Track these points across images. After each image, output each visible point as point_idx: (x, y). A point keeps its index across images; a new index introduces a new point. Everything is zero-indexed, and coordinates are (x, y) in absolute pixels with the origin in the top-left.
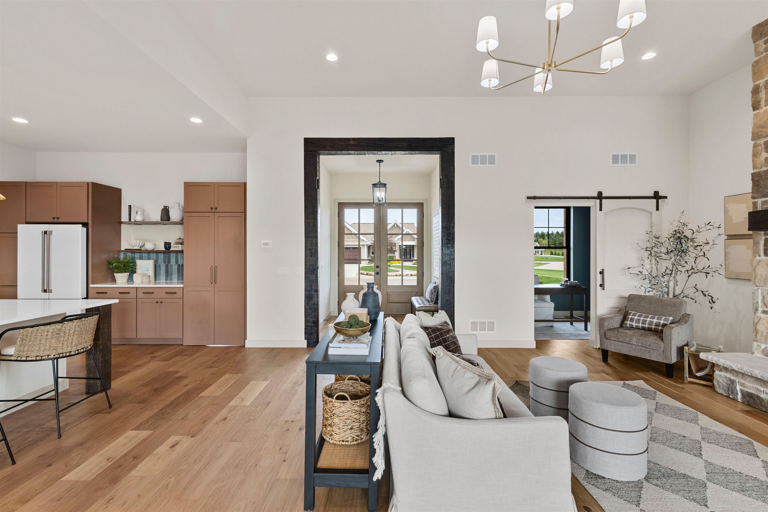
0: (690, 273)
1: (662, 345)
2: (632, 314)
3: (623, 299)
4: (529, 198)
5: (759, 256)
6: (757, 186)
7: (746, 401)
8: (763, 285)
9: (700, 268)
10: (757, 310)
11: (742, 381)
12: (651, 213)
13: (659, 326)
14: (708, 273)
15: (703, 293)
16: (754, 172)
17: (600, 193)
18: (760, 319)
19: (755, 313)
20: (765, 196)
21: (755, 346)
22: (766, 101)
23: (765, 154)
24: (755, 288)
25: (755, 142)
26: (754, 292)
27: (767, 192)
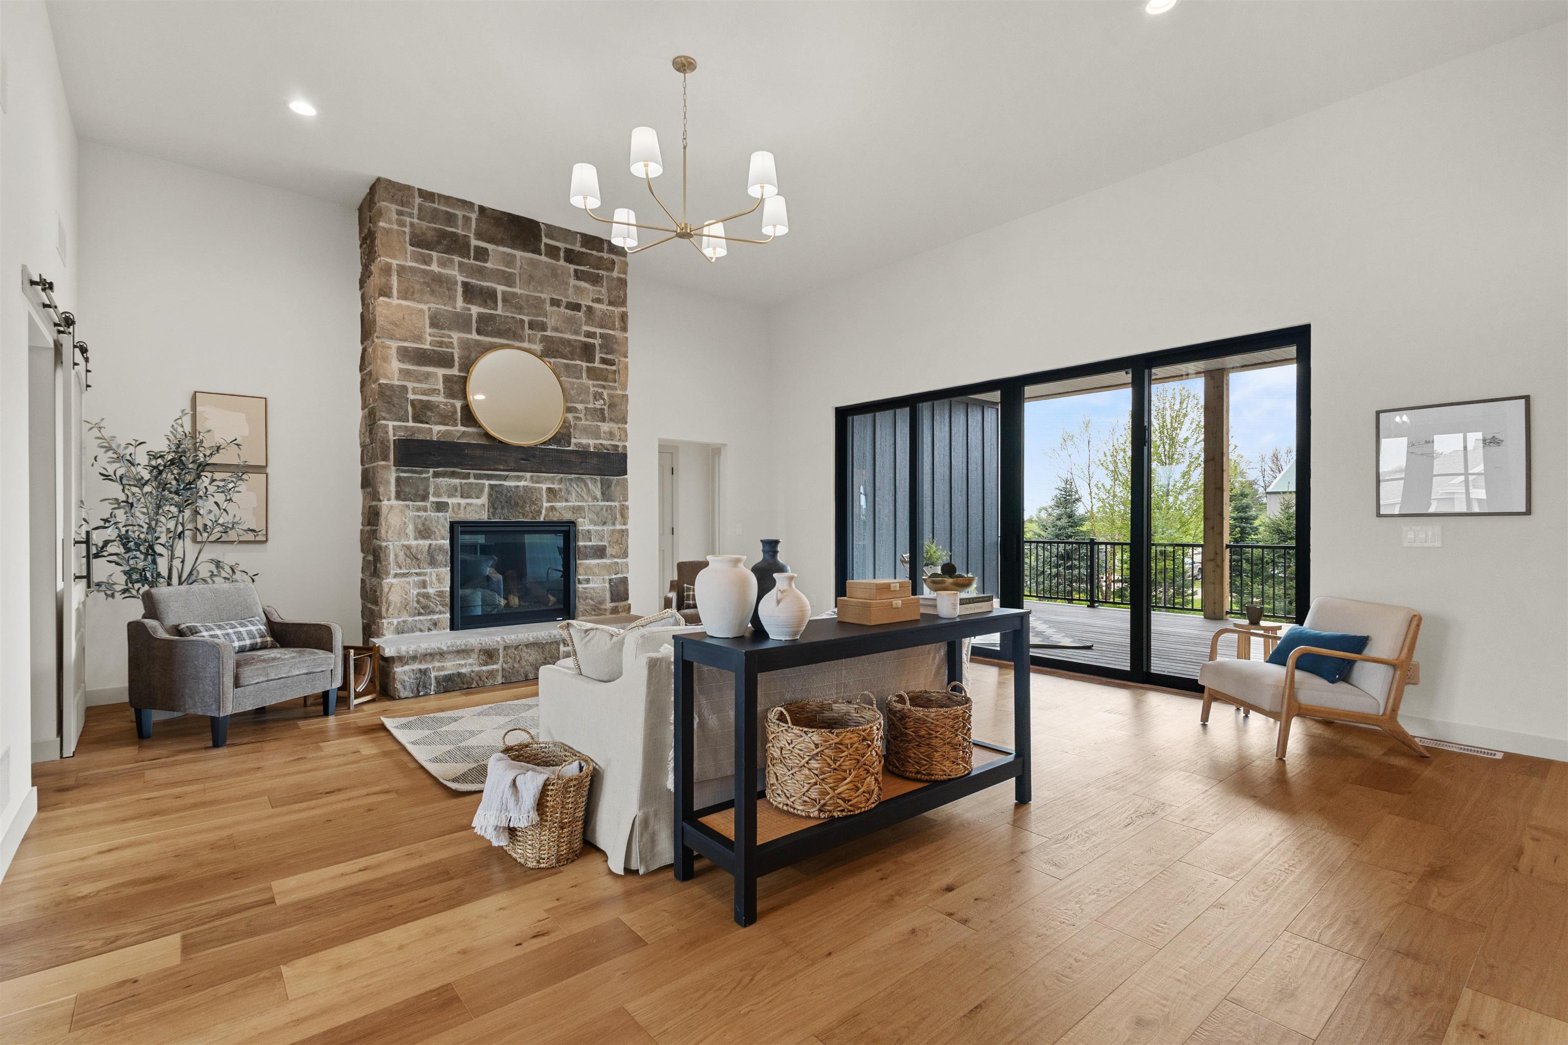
1: (333, 656)
6: (389, 403)
7: (441, 688)
8: (396, 538)
10: (387, 573)
12: (81, 394)
18: (391, 586)
19: (383, 579)
20: (400, 420)
21: (385, 625)
22: (399, 292)
23: (398, 363)
24: (384, 544)
25: (383, 340)
26: (381, 550)
27: (403, 415)
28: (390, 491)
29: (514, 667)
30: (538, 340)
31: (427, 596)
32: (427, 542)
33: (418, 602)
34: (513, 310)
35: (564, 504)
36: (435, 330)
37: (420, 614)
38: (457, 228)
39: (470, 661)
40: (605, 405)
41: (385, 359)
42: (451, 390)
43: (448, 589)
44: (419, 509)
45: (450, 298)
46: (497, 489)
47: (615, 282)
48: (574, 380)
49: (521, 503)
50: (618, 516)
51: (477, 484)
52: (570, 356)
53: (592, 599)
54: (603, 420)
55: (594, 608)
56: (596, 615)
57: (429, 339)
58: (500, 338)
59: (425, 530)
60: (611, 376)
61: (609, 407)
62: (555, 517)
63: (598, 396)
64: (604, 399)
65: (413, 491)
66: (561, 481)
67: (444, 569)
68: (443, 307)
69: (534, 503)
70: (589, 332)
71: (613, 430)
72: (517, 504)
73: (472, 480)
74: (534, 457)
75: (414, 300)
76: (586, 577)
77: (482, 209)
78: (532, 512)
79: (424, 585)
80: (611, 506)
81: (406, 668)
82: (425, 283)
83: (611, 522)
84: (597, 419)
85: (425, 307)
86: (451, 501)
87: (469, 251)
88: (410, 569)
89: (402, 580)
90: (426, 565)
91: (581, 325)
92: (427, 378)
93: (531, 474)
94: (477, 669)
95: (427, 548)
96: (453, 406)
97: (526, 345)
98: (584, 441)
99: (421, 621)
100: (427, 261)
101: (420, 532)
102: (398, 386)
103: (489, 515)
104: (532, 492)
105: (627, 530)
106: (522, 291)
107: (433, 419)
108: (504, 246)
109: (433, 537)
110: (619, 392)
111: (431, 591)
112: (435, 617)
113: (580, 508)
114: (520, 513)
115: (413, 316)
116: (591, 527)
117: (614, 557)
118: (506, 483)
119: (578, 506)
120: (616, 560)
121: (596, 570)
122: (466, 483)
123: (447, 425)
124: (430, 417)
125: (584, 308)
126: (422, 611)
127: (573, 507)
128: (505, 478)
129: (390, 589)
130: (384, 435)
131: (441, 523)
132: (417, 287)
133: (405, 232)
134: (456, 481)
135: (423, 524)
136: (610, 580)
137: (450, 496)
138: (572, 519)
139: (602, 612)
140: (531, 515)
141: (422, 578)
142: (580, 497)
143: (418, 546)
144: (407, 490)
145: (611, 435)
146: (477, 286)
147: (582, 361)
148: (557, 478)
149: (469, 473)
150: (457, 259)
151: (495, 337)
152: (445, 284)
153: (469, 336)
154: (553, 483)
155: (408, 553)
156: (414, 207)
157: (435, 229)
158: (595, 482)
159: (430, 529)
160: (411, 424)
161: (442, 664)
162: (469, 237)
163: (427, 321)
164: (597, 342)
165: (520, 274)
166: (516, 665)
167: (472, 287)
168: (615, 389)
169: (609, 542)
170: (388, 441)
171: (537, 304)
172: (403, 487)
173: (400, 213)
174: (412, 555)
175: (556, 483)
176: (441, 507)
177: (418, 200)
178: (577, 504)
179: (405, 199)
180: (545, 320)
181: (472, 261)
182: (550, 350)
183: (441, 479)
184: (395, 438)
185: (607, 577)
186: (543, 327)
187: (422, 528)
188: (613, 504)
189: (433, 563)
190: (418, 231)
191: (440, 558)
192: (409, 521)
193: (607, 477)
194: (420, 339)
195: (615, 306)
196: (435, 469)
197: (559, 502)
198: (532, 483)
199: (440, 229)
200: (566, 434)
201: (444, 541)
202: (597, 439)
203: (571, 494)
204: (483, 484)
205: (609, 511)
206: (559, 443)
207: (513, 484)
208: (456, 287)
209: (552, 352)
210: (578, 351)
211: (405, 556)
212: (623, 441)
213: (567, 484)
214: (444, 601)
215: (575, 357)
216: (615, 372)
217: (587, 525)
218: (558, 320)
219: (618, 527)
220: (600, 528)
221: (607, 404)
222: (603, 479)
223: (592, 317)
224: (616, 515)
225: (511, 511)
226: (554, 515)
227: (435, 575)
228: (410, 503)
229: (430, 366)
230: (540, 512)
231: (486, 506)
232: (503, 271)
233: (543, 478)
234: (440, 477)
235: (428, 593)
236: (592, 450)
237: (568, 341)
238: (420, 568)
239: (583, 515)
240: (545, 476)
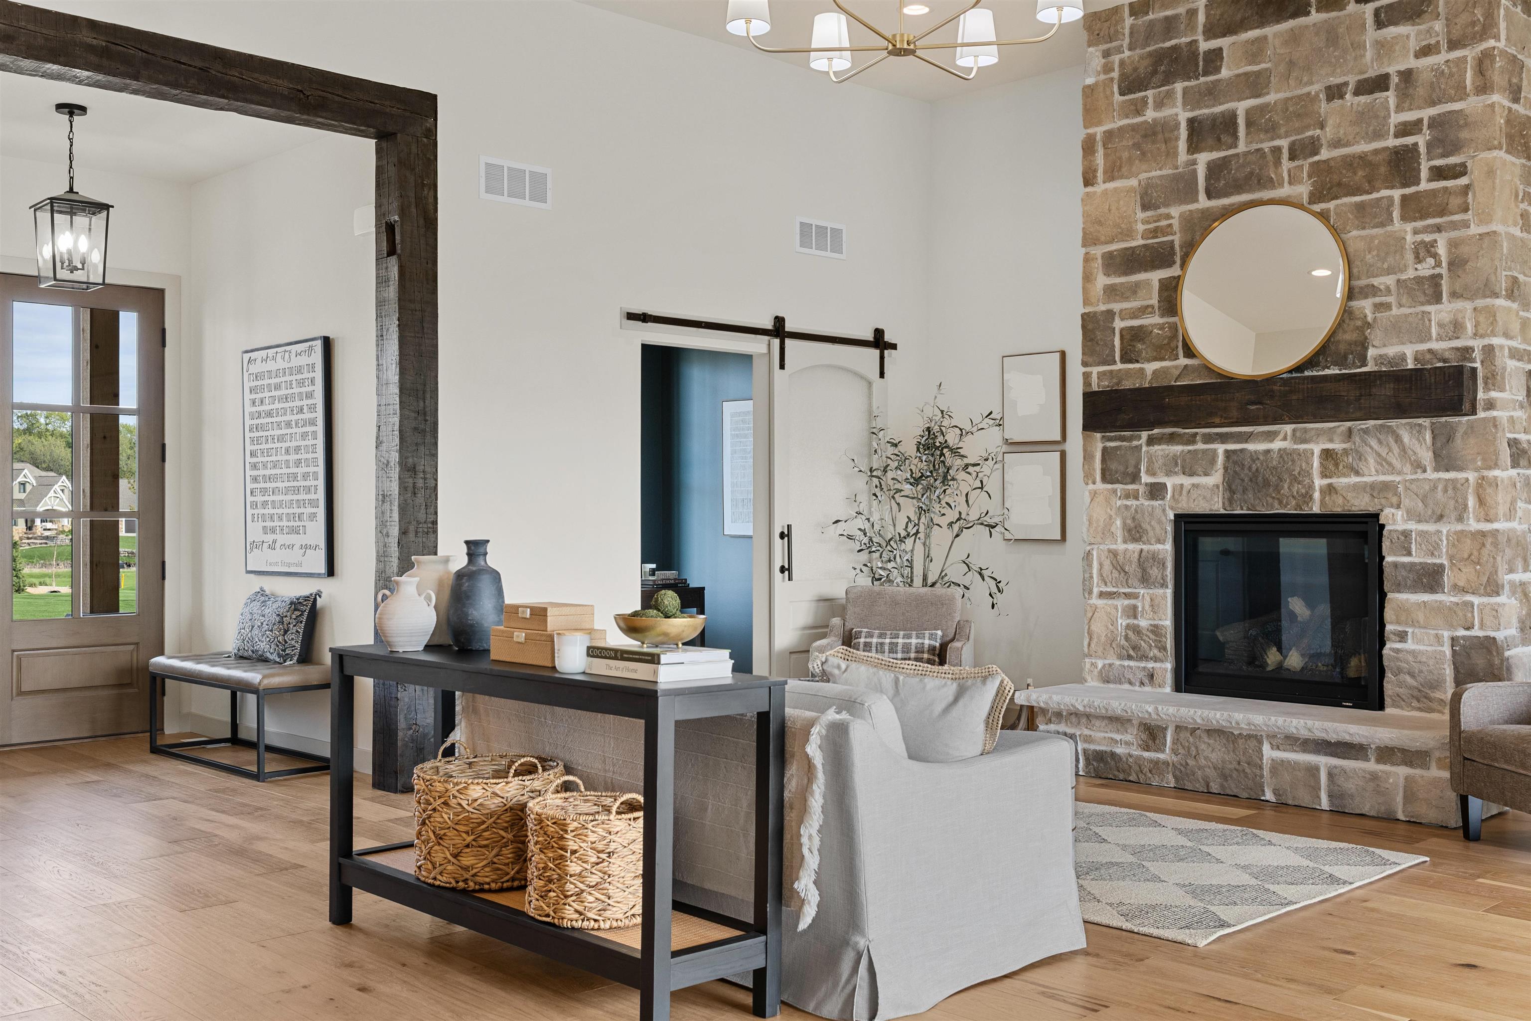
0: (956, 527)
2: (863, 635)
3: (822, 604)
4: (631, 316)
5: (1094, 483)
6: (1091, 340)
7: (1092, 770)
8: (1099, 539)
9: (973, 516)
10: (1090, 592)
11: (1087, 732)
12: (870, 384)
13: (923, 652)
14: (993, 527)
15: (980, 574)
16: (1087, 311)
17: (779, 321)
18: (1095, 609)
19: (1086, 598)
20: (1104, 363)
21: (1088, 666)
22: (1105, 172)
23: (1105, 278)
24: (1087, 548)
25: (1087, 250)
26: (1086, 556)
27: (1107, 356)
28: (1094, 470)
29: (1187, 764)
30: (1305, 175)
31: (1137, 630)
32: (1139, 547)
33: (1127, 638)
34: (1263, 135)
35: (1355, 479)
36: (1149, 213)
37: (1130, 657)
38: (1180, 35)
39: (1128, 737)
40: (1441, 265)
41: (1092, 277)
42: (1164, 302)
43: (1169, 623)
44: (1127, 496)
45: (1168, 154)
46: (1235, 458)
48: (1374, 232)
49: (1273, 480)
50: (1471, 502)
51: (1205, 451)
52: (1367, 186)
53: (1412, 675)
54: (1437, 298)
55: (1416, 693)
56: (1420, 709)
57: (1141, 227)
58: (1239, 193)
59: (1136, 527)
60: (1455, 202)
61: (1449, 270)
62: (1337, 506)
63: (1425, 250)
64: (1435, 256)
65: (1121, 468)
66: (1347, 434)
67: (1161, 591)
68: (1159, 173)
69: (1295, 480)
70: (1405, 124)
71: (1460, 316)
72: (1267, 483)
74: (1272, 397)
75: (1122, 177)
76: (1400, 629)
78: (1296, 497)
79: (1135, 612)
80: (1454, 481)
82: (1134, 145)
83: (1453, 516)
84: (1422, 298)
85: (1133, 182)
86: (1170, 482)
87: (1196, 64)
88: (1118, 586)
89: (1110, 602)
90: (1136, 583)
91: (1388, 116)
92: (1135, 292)
93: (1293, 426)
94: (1136, 752)
95: (1136, 555)
96: (1170, 328)
97: (1283, 191)
98: (1391, 351)
99: (1131, 668)
100: (1138, 108)
101: (1129, 531)
102: (1103, 312)
103: (1224, 503)
104: (1293, 461)
106: (1281, 95)
107: (1144, 354)
108: (1246, 30)
109: (1145, 539)
110: (1475, 230)
111: (1143, 623)
113: (1386, 487)
114: (1273, 498)
115: (1122, 202)
116: (1412, 526)
117: (1464, 591)
118: (1251, 447)
119: (1381, 482)
120: (1469, 598)
121: (1421, 617)
122: (1189, 451)
123: (1162, 359)
125: (1395, 80)
126: (1131, 652)
127: (1373, 486)
128: (1247, 438)
129: (1095, 614)
131: (1161, 516)
132: (1125, 155)
133: (1112, 80)
134: (1178, 449)
135: (1134, 518)
136: (1453, 639)
137: (1169, 473)
138: (1372, 509)
139: (1435, 705)
140: (1294, 502)
141: (1133, 602)
142: (1384, 464)
143: (1126, 550)
144: (1113, 467)
145: (1457, 327)
146: (1208, 118)
147: (1392, 188)
148: (1341, 430)
149: (1197, 433)
150: (1179, 86)
151: (1231, 194)
152: (1160, 136)
153: (1195, 206)
154: (1331, 441)
155: (1114, 562)
156: (1124, 35)
157: (1150, 54)
158: (1419, 432)
159: (1140, 526)
160: (1119, 366)
162: (1196, 41)
163: (1138, 203)
164: (1424, 138)
165: (1274, 67)
166: (1191, 762)
167: (1200, 123)
168: (1466, 225)
169: (1451, 558)
171: (1303, 109)
172: (1110, 463)
173: (1106, 54)
174: (1120, 566)
175: (1336, 438)
176: (1156, 491)
177: (1129, 21)
178: (1382, 478)
180: (1317, 132)
181: (1200, 80)
182: (1325, 188)
183: (1156, 447)
185: (1446, 634)
186: (1314, 147)
187: (1132, 525)
188: (1461, 475)
189: (1145, 580)
190: (1128, 70)
191: (1154, 572)
192: (1116, 514)
193: (1443, 419)
194: (1128, 234)
195: (1464, 46)
196: (1150, 433)
197: (1344, 475)
198: (1295, 443)
199: (1155, 51)
200: (1355, 343)
201: (1160, 547)
202: (1422, 342)
203: (1366, 460)
204: (1215, 450)
205: (1450, 492)
206: (1341, 361)
207: (1261, 447)
208: (1176, 133)
209: (1330, 189)
210: (1383, 170)
211: (1111, 568)
212: (1482, 336)
213: (1357, 439)
214: (1160, 641)
215: (1378, 184)
216: (1467, 187)
217: (1406, 521)
218: (1339, 126)
219: (1473, 525)
220: (1430, 527)
221: (1444, 264)
222: (1433, 424)
223: (1411, 91)
224: (1466, 499)
225: (1259, 495)
226: (1334, 502)
227: (1148, 599)
228: (1119, 487)
229: (1140, 272)
230: (1308, 497)
231: (1221, 488)
232: (1246, 74)
233: (1313, 433)
234: (1156, 444)
235: (1138, 626)
236: (1410, 366)
237: (1360, 157)
238: (1129, 587)
239: (1394, 500)
240: (1317, 429)
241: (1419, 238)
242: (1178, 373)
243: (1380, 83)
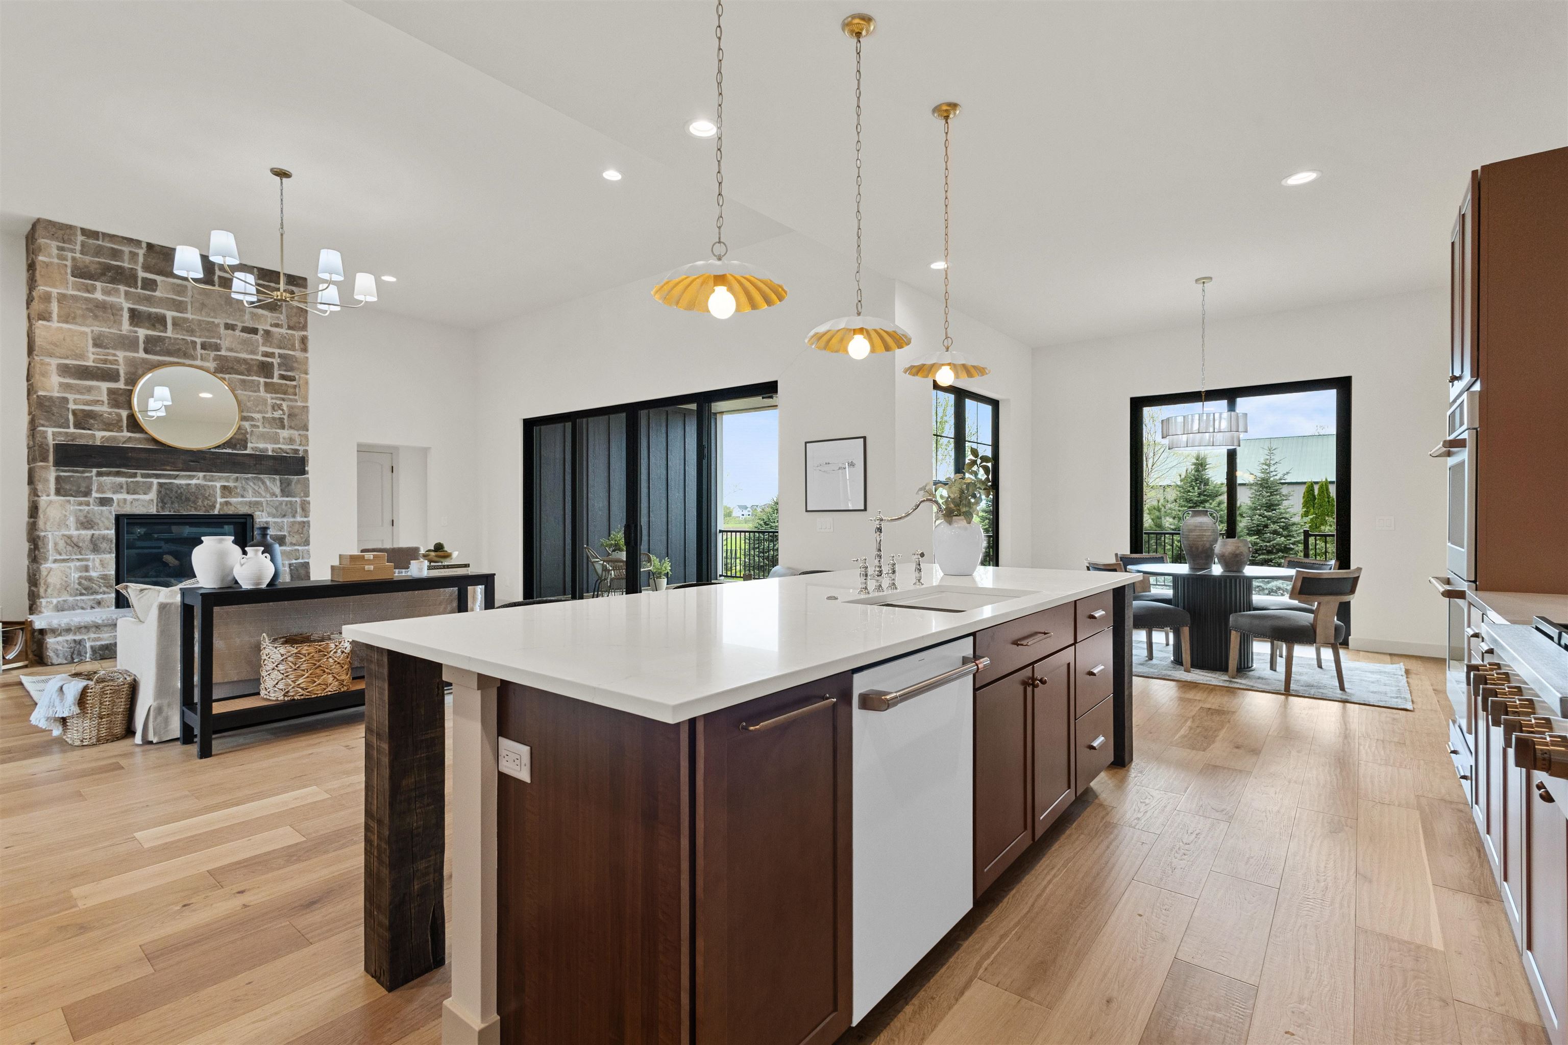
5: (48, 496)
6: (48, 412)
8: (55, 529)
10: (46, 559)
18: (50, 570)
19: (42, 564)
20: (60, 427)
21: (44, 604)
22: (59, 316)
23: (58, 377)
24: (42, 534)
25: (42, 358)
26: (39, 539)
27: (63, 423)
28: (48, 488)
30: (211, 359)
31: (90, 579)
32: (90, 532)
33: (80, 584)
34: (184, 333)
35: (240, 499)
36: (99, 350)
37: (82, 594)
38: (123, 261)
40: (284, 415)
41: (44, 374)
42: (116, 401)
43: (113, 572)
44: (80, 504)
45: (115, 322)
46: (166, 487)
47: (295, 310)
48: (251, 393)
49: (192, 498)
50: (299, 510)
51: (144, 482)
52: (246, 373)
54: (283, 427)
57: (92, 357)
58: (170, 357)
59: (88, 521)
60: (291, 390)
61: (288, 417)
62: (230, 511)
63: (276, 407)
64: (283, 410)
65: (74, 488)
66: (237, 479)
67: (108, 556)
68: (108, 330)
69: (206, 498)
70: (266, 352)
71: (293, 437)
72: (188, 499)
73: (139, 479)
74: (204, 460)
75: (76, 324)
77: (150, 246)
78: (204, 507)
79: (87, 569)
80: (291, 502)
81: (60, 639)
82: (87, 309)
83: (291, 515)
84: (276, 427)
85: (87, 330)
86: (115, 497)
87: (136, 282)
88: (71, 555)
89: (63, 564)
90: (88, 552)
91: (258, 346)
92: (89, 391)
93: (204, 473)
95: (89, 537)
96: (119, 415)
97: (198, 363)
98: (261, 446)
99: (83, 600)
100: (89, 289)
101: (82, 524)
102: (60, 397)
103: (157, 509)
104: (205, 490)
105: (308, 522)
106: (194, 317)
107: (96, 426)
108: (174, 278)
109: (96, 527)
110: (299, 404)
111: (94, 574)
112: (99, 597)
113: (257, 503)
115: (75, 338)
116: (270, 519)
117: (295, 545)
118: (176, 482)
119: (254, 501)
120: (296, 547)
122: (132, 482)
123: (111, 431)
124: (92, 425)
125: (261, 332)
126: (84, 591)
127: (250, 502)
128: (176, 477)
129: (49, 572)
130: (43, 440)
131: (107, 516)
132: (79, 312)
133: (66, 266)
134: (122, 480)
135: (86, 517)
136: (290, 565)
137: (115, 493)
138: (249, 512)
140: (204, 509)
141: (84, 563)
142: (256, 493)
143: (79, 536)
144: (68, 487)
145: (291, 440)
146: (145, 312)
147: (260, 377)
148: (232, 477)
149: (136, 473)
150: (122, 288)
151: (164, 355)
152: (110, 310)
153: (136, 355)
154: (228, 481)
155: (69, 541)
156: (76, 244)
157: (99, 263)
158: (274, 481)
159: (92, 521)
160: (72, 430)
161: (98, 636)
162: (136, 269)
163: (90, 342)
164: (276, 361)
165: (191, 302)
167: (139, 312)
168: (296, 401)
169: (289, 532)
170: (47, 445)
171: (211, 328)
172: (63, 485)
173: (61, 249)
174: (74, 544)
175: (231, 481)
176: (104, 502)
177: (80, 238)
178: (254, 499)
179: (66, 237)
180: (219, 341)
181: (139, 290)
182: (224, 368)
183: (105, 478)
184: (54, 442)
185: (287, 562)
186: (217, 348)
187: (84, 520)
188: (294, 499)
189: (96, 549)
190: (80, 264)
191: (104, 545)
192: (70, 514)
193: (286, 477)
194: (82, 356)
195: (295, 330)
196: (99, 470)
197: (235, 497)
198: (206, 481)
199: (104, 262)
200: (241, 440)
201: (108, 532)
202: (276, 444)
203: (248, 491)
204: (152, 482)
205: (289, 506)
206: (234, 447)
207: (183, 482)
208: (121, 312)
209: (227, 369)
210: (255, 368)
211: (65, 545)
212: (303, 446)
213: (244, 482)
214: (108, 583)
215: (252, 374)
216: (295, 387)
217: (267, 518)
218: (232, 342)
219: (299, 519)
220: (279, 520)
221: (287, 414)
222: (280, 478)
223: (270, 339)
224: (297, 509)
225: (182, 505)
226: (229, 509)
227: (98, 561)
228: (72, 499)
229: (93, 380)
230: (214, 507)
231: (155, 501)
232: (173, 299)
233: (217, 477)
234: (105, 476)
235: (91, 576)
236: (270, 453)
237: (244, 360)
238: (82, 555)
239: (261, 509)
240: (219, 476)
241: (274, 401)
242: (124, 440)
243: (254, 331)
